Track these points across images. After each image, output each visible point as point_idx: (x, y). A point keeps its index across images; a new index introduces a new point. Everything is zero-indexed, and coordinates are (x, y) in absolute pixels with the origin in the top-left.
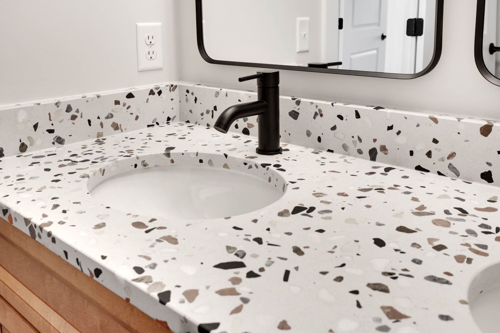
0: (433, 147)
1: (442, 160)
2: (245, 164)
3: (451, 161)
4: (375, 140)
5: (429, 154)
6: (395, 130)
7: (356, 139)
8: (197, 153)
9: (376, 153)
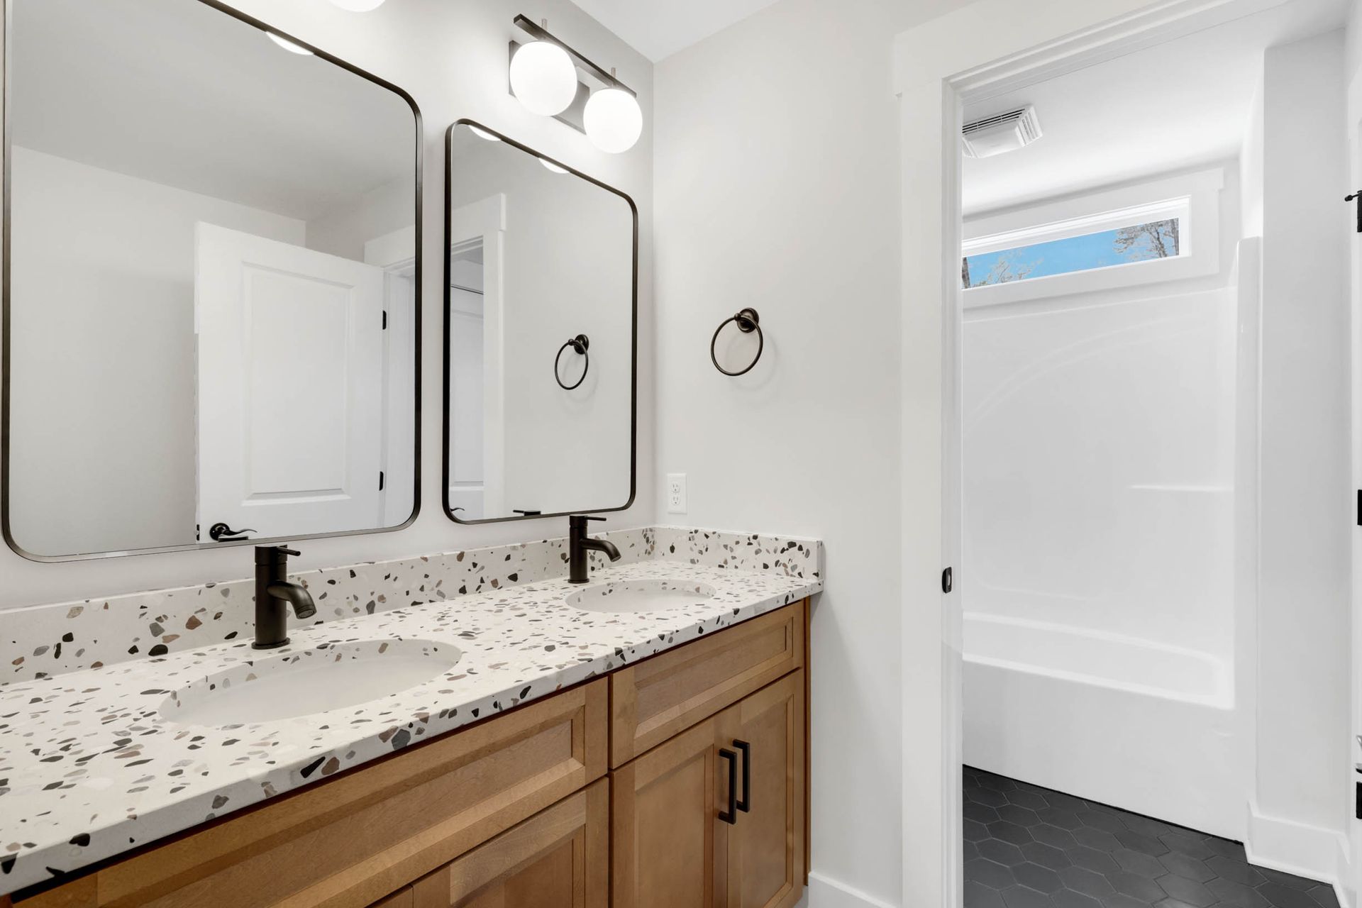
0: (424, 582)
1: (432, 589)
2: (286, 660)
3: (439, 588)
4: (372, 594)
5: (422, 589)
6: (392, 577)
7: (352, 598)
8: (207, 677)
9: (374, 604)
